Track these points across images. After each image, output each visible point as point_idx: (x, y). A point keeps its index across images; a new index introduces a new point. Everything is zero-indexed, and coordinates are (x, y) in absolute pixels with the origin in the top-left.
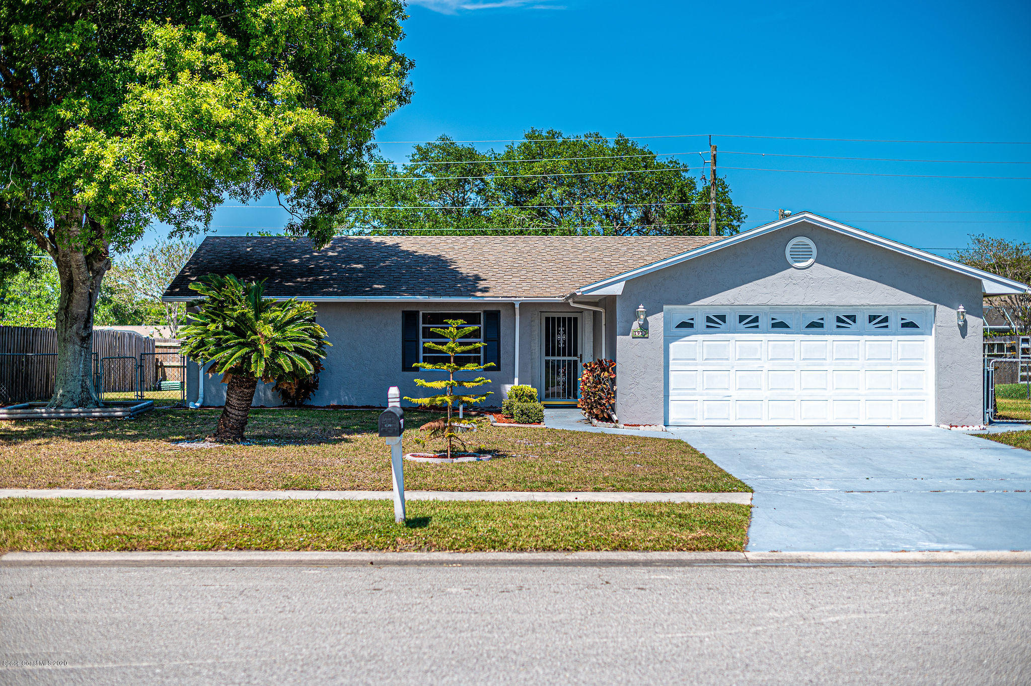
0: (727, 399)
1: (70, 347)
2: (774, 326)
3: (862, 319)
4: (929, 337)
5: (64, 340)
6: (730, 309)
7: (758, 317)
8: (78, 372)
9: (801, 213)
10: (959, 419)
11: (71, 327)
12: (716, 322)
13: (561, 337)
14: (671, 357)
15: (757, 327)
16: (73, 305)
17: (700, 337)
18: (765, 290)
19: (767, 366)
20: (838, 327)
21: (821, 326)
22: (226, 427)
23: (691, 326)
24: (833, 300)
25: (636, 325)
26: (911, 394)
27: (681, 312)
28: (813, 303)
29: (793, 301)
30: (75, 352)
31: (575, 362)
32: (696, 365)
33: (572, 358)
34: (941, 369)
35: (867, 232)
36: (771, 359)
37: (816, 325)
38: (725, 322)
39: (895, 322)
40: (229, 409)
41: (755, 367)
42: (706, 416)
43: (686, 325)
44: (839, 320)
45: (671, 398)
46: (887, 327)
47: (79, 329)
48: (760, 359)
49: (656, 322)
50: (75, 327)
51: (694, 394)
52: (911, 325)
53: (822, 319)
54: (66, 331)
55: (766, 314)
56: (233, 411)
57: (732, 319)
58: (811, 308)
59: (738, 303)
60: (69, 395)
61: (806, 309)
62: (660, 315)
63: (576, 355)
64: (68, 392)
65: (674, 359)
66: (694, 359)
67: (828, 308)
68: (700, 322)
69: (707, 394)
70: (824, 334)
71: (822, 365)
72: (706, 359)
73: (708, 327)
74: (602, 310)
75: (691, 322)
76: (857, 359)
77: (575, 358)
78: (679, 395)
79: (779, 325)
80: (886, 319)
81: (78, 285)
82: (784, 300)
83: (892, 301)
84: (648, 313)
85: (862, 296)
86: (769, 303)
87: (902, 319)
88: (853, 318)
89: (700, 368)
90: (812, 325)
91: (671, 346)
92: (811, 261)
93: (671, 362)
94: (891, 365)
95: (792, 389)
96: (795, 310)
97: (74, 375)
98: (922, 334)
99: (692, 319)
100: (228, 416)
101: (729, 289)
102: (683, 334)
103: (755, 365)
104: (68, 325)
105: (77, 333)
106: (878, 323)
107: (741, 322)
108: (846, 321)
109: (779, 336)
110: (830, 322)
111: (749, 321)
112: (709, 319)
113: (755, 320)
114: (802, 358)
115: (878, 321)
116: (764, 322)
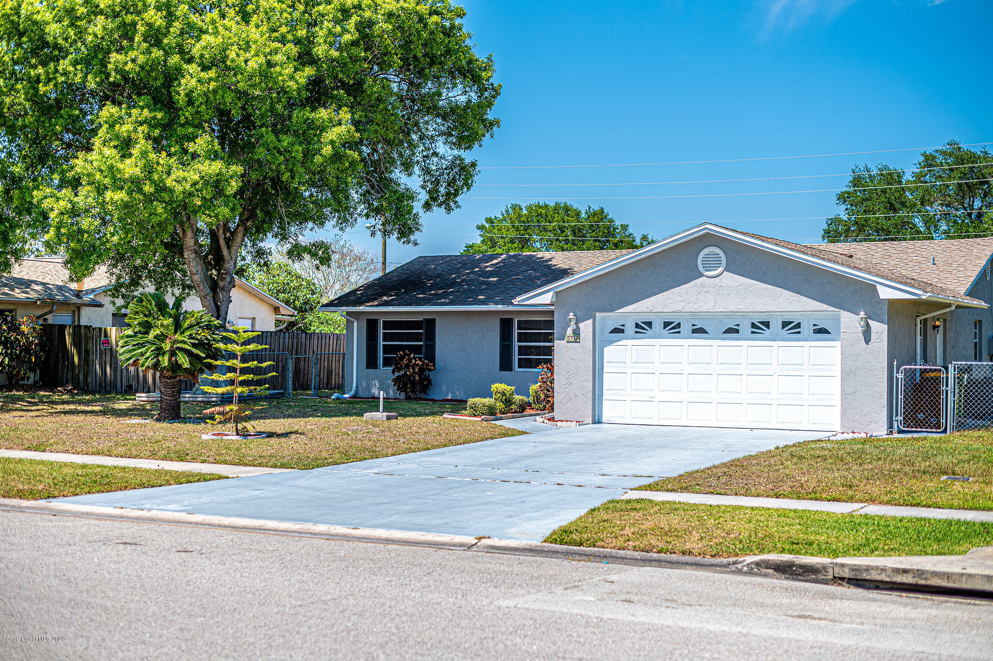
0: (651, 400)
2: (694, 331)
3: (776, 325)
4: (836, 343)
6: (656, 316)
7: (680, 323)
9: (703, 224)
10: (862, 427)
12: (643, 327)
14: (605, 360)
15: (679, 332)
17: (629, 342)
18: (679, 298)
19: (688, 369)
20: (753, 332)
21: (737, 331)
23: (622, 331)
24: (742, 307)
25: (569, 332)
26: (822, 400)
27: (613, 318)
28: (722, 309)
29: (705, 307)
32: (626, 367)
34: (846, 375)
36: (691, 363)
37: (732, 331)
38: (651, 328)
39: (807, 328)
41: (677, 370)
42: (633, 415)
43: (618, 331)
44: (753, 325)
45: (604, 398)
46: (799, 332)
48: (681, 363)
49: (587, 328)
51: (623, 395)
52: (822, 331)
53: (738, 325)
55: (687, 320)
57: (658, 326)
58: (728, 315)
59: (656, 310)
61: (723, 315)
62: (589, 322)
65: (607, 362)
66: (625, 363)
67: (743, 314)
68: (630, 329)
69: (635, 395)
70: (739, 340)
71: (737, 369)
72: (635, 363)
73: (636, 332)
75: (622, 328)
76: (770, 364)
78: (611, 395)
79: (699, 331)
80: (798, 325)
82: (696, 307)
84: (579, 320)
85: (769, 302)
87: (815, 325)
88: (767, 324)
89: (629, 371)
90: (730, 331)
91: (606, 350)
92: (720, 269)
93: (605, 365)
94: (803, 370)
95: (709, 392)
96: (711, 316)
98: (833, 340)
99: (623, 325)
102: (615, 339)
103: (676, 368)
106: (791, 329)
107: (665, 328)
108: (760, 327)
109: (699, 342)
110: (746, 328)
111: (672, 327)
112: (637, 326)
113: (679, 325)
114: (719, 362)
115: (792, 327)
116: (686, 328)
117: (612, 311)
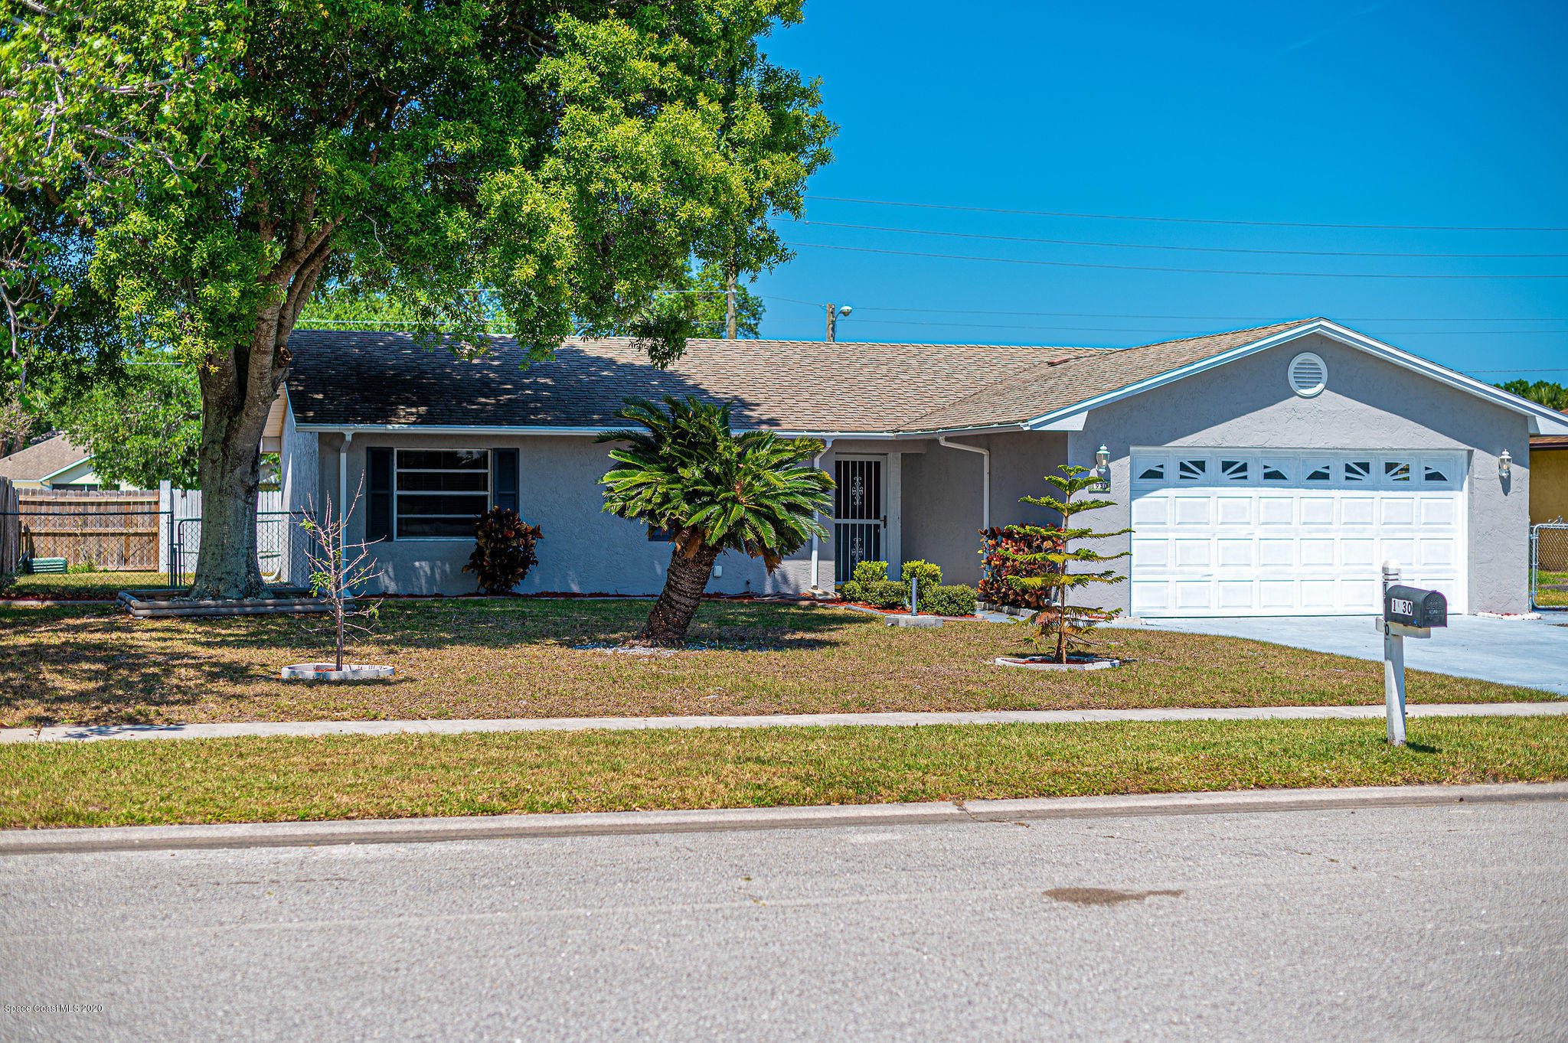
0: (1206, 578)
1: (229, 501)
2: (1266, 476)
3: (1377, 467)
4: (1459, 493)
5: (221, 491)
6: (1211, 452)
7: (1247, 464)
8: (242, 541)
9: (1316, 321)
10: (1500, 606)
11: (232, 471)
12: (1192, 470)
13: (858, 491)
14: (1134, 519)
15: (1245, 477)
16: (240, 435)
17: (1171, 492)
18: (1259, 427)
19: (1260, 532)
20: (1347, 478)
21: (1326, 476)
22: (668, 624)
23: (1160, 475)
25: (1093, 475)
26: (1437, 572)
27: (1148, 455)
29: (1298, 442)
30: (236, 511)
31: (877, 527)
32: (1166, 531)
33: (873, 522)
35: (1397, 349)
36: (1263, 524)
37: (1319, 476)
38: (1203, 471)
39: (1417, 473)
40: (675, 597)
41: (1243, 534)
42: (1180, 604)
43: (1153, 474)
44: (1349, 469)
45: (1134, 578)
46: (1405, 479)
47: (244, 473)
48: (1249, 523)
49: (1121, 470)
50: (238, 471)
51: (1163, 573)
52: (1436, 477)
53: (1328, 468)
54: (222, 477)
55: (1259, 460)
56: (683, 600)
57: (1213, 467)
58: (1315, 453)
59: (1227, 444)
60: (231, 579)
61: (1307, 453)
62: (1125, 461)
63: (877, 517)
64: (228, 573)
65: (1137, 523)
66: (1164, 523)
67: (1335, 452)
68: (1172, 471)
69: (1182, 573)
70: (1330, 488)
71: (1327, 531)
72: (1179, 523)
73: (1182, 477)
74: (985, 453)
75: (1159, 470)
76: (1371, 524)
77: (877, 522)
78: (1144, 573)
79: (1274, 476)
80: (1406, 470)
81: (255, 404)
82: (1283, 440)
83: (1420, 444)
84: (1113, 458)
86: (1267, 445)
87: (1427, 469)
88: (1366, 467)
89: (1171, 535)
90: (1315, 476)
91: (1135, 504)
92: (1321, 386)
93: (1134, 527)
94: (1413, 531)
95: (1290, 565)
96: (1297, 454)
97: (236, 546)
98: (1451, 489)
99: (1162, 466)
100: (672, 607)
101: (1215, 424)
102: (1149, 487)
103: (1243, 531)
104: (228, 467)
105: (242, 481)
106: (1396, 474)
107: (1224, 470)
108: (1357, 471)
109: (1273, 492)
110: (1338, 473)
111: (1235, 470)
112: (1183, 467)
113: (1244, 468)
114: (1303, 521)
115: (1396, 471)
116: (1255, 472)
117: (1160, 444)
